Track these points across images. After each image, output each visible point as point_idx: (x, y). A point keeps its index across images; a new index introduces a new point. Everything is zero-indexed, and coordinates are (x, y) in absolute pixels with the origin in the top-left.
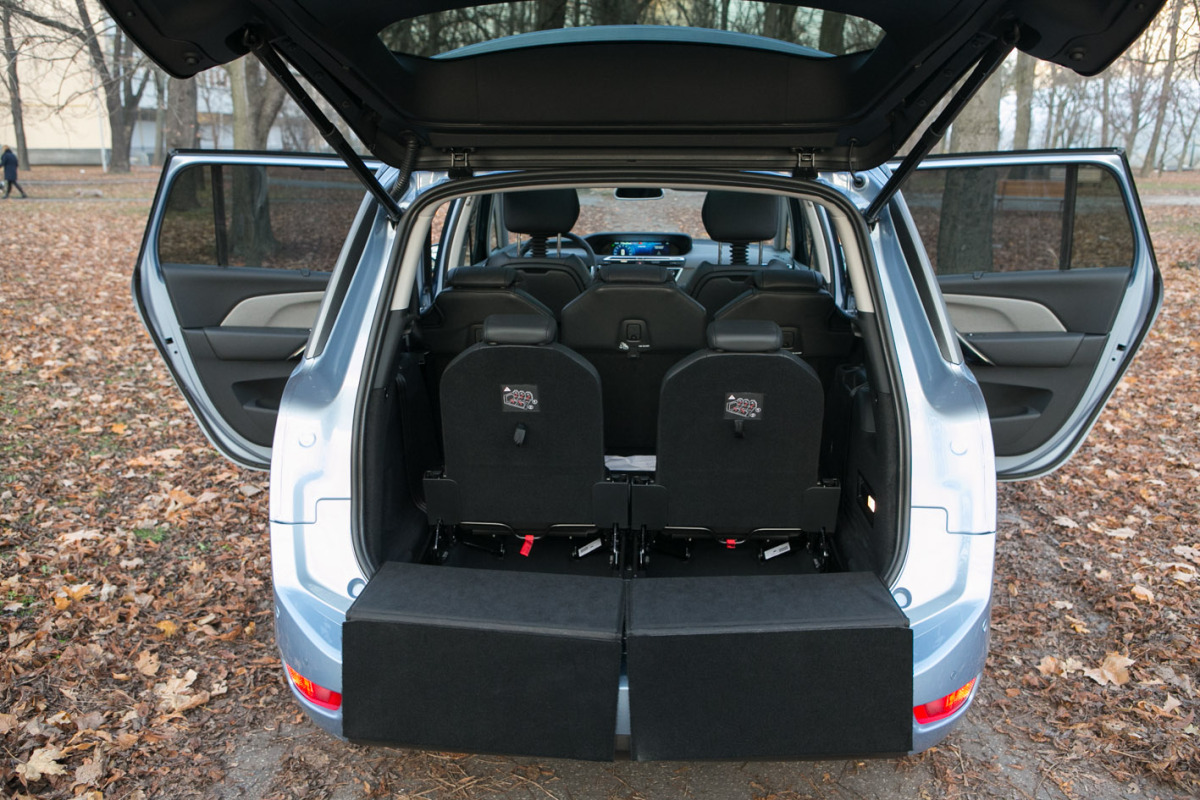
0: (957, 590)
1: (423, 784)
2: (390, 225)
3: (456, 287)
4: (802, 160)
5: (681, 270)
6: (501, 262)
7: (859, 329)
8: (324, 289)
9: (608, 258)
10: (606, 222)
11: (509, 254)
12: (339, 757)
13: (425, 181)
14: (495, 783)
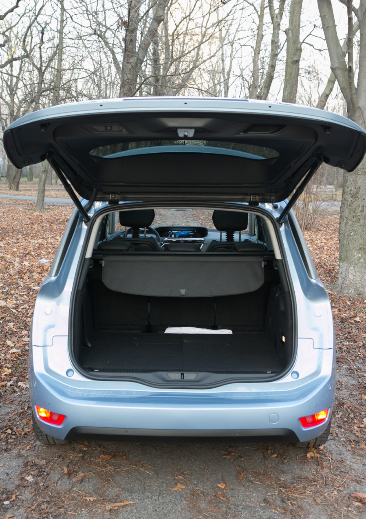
0: (317, 372)
1: (89, 469)
2: (84, 223)
4: (252, 198)
5: (203, 244)
7: (276, 266)
9: (166, 239)
12: (50, 461)
13: (98, 205)
14: (122, 468)
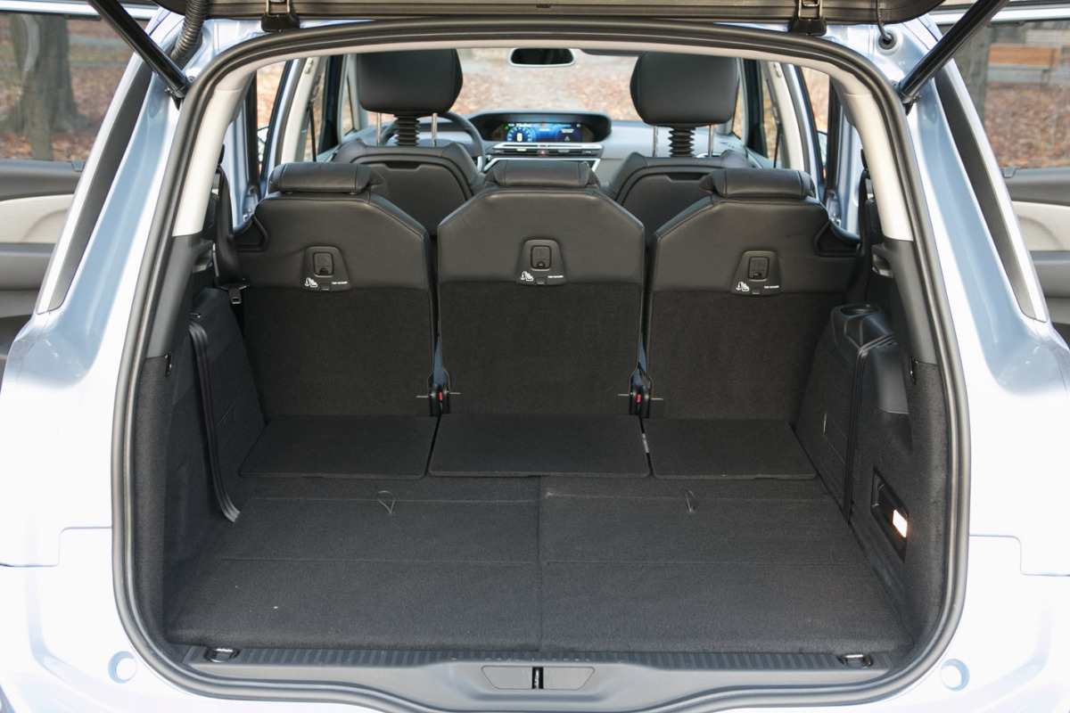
2: (172, 102)
3: (284, 192)
5: (598, 161)
6: (356, 151)
7: (886, 264)
8: (72, 192)
9: (499, 146)
10: (493, 95)
11: (365, 142)
13: (225, 34)
